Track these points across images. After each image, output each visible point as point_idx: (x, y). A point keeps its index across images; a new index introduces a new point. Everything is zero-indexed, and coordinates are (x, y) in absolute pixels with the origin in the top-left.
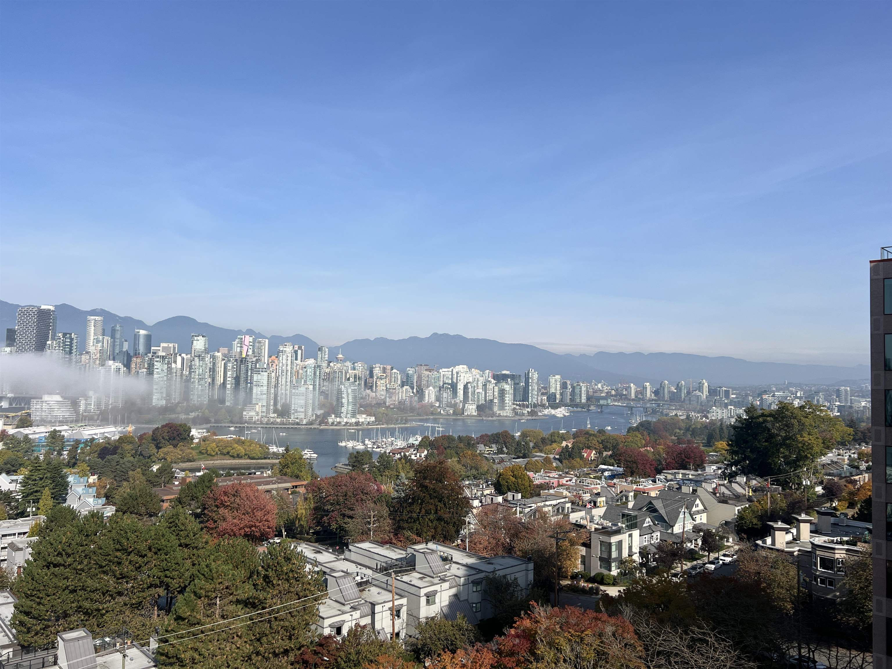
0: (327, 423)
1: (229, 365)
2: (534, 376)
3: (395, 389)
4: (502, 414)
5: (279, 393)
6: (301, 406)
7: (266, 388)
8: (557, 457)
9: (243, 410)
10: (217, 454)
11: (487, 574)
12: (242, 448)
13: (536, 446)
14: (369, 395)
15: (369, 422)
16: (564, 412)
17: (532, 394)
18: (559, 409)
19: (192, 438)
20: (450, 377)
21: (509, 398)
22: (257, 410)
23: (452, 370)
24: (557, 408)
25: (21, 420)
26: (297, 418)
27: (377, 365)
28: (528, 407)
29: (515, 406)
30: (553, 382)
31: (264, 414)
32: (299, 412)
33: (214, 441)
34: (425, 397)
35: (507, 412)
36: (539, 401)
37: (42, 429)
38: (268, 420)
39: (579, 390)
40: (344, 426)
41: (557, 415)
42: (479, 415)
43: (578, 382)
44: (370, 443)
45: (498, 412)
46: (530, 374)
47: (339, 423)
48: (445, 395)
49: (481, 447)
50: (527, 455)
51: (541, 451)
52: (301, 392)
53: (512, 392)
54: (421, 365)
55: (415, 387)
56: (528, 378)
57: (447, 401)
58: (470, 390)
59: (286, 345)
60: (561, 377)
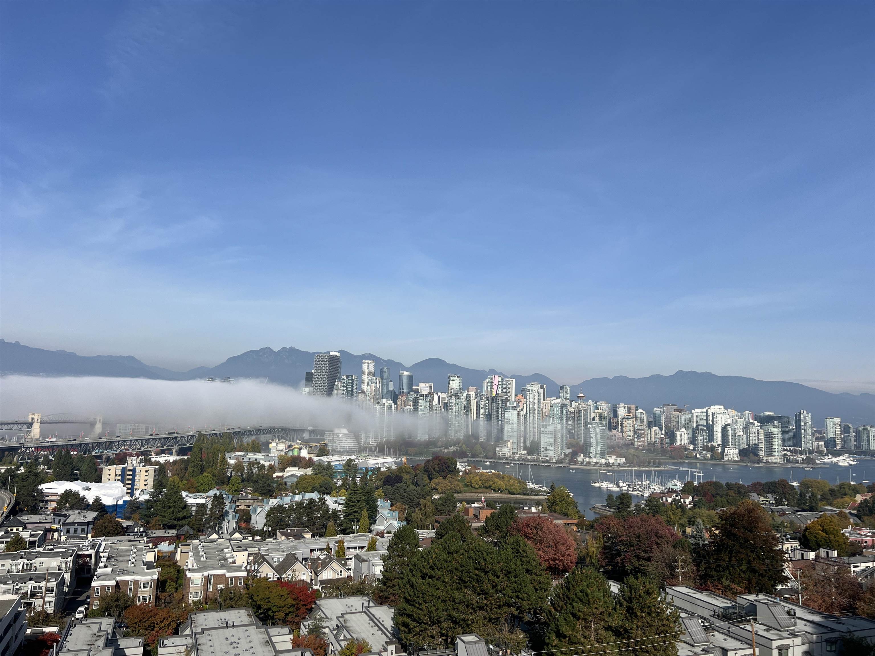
0: (576, 463)
1: (481, 403)
2: (807, 418)
3: (644, 430)
4: (770, 461)
5: (528, 431)
6: (551, 444)
7: (516, 425)
8: (854, 512)
9: (496, 446)
10: (480, 487)
11: (843, 634)
12: (502, 483)
13: (824, 498)
14: (615, 436)
15: (619, 463)
16: (848, 460)
17: (806, 439)
18: (841, 457)
19: (458, 471)
20: (705, 418)
21: (777, 443)
22: (509, 446)
23: (707, 410)
24: (839, 456)
25: (320, 449)
26: (547, 456)
27: (622, 405)
28: (801, 453)
29: (786, 452)
30: (832, 425)
31: (515, 451)
32: (549, 450)
33: (477, 474)
34: (676, 439)
35: (777, 458)
36: (815, 448)
37: (336, 458)
38: (520, 457)
39: (866, 435)
40: (594, 466)
41: (841, 464)
42: (742, 461)
43: (864, 426)
44: (626, 485)
45: (765, 458)
46: (802, 416)
47: (589, 463)
48: (700, 438)
49: (754, 497)
50: (815, 508)
51: (830, 505)
52: (550, 430)
53: (780, 435)
54: (668, 405)
55: (664, 429)
56: (800, 420)
57: (703, 444)
58: (730, 433)
59: (533, 385)
60: (841, 419)
